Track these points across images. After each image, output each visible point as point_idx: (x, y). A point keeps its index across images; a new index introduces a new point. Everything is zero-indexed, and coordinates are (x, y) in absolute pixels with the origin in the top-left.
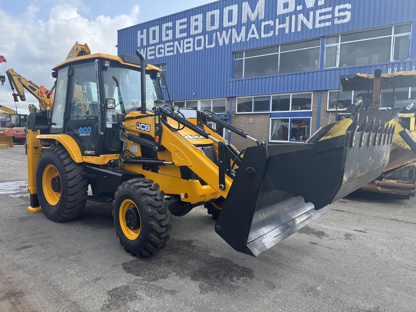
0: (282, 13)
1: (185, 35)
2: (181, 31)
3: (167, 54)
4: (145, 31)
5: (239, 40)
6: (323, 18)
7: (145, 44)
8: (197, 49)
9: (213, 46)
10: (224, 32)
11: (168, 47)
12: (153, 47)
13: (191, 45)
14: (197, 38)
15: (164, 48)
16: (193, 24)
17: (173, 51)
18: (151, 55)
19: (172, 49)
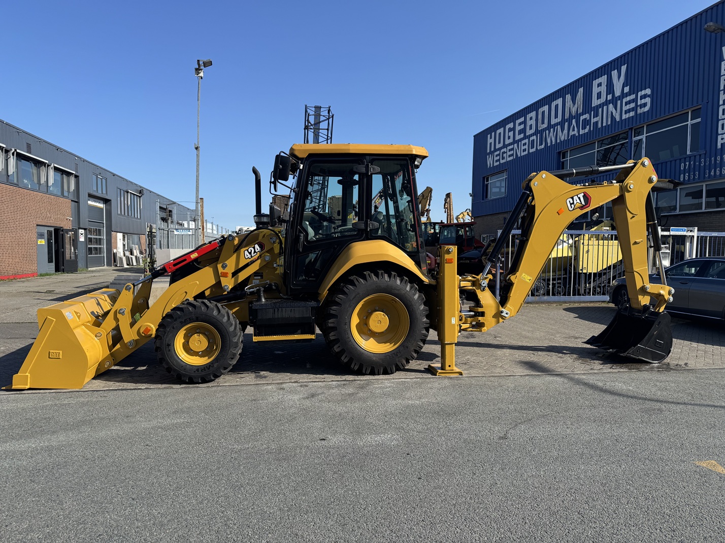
0: (596, 104)
1: (522, 136)
2: (520, 132)
3: (509, 159)
4: (493, 134)
5: (562, 139)
6: (628, 107)
7: (492, 149)
8: (531, 151)
9: (543, 146)
10: (552, 130)
11: (510, 150)
12: (498, 152)
13: (526, 147)
14: (531, 139)
15: (506, 152)
16: (529, 123)
17: (512, 155)
18: (497, 161)
19: (511, 152)
